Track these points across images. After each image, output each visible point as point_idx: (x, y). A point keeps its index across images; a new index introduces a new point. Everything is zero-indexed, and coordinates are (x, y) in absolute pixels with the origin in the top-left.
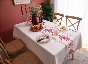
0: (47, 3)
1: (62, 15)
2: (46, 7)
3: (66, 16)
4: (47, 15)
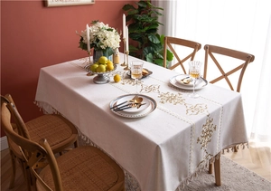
0: (141, 5)
1: (196, 46)
2: (140, 17)
3: (206, 47)
4: (142, 43)
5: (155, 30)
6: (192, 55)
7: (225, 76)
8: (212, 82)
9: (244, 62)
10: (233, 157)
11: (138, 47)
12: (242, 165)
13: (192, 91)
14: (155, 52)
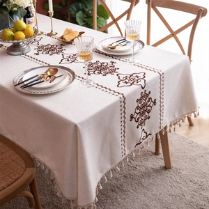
6: (129, 12)
7: (174, 34)
8: (155, 45)
9: (194, 16)
10: (188, 134)
12: (199, 143)
13: (130, 55)
14: (87, 10)
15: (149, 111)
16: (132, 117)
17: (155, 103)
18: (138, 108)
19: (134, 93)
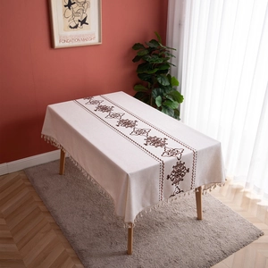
4: (152, 83)
5: (167, 70)
11: (147, 87)
14: (165, 94)
15: (183, 176)
16: (168, 177)
17: (188, 171)
18: (173, 171)
19: (171, 161)
